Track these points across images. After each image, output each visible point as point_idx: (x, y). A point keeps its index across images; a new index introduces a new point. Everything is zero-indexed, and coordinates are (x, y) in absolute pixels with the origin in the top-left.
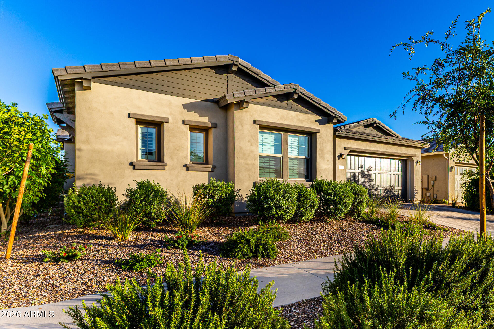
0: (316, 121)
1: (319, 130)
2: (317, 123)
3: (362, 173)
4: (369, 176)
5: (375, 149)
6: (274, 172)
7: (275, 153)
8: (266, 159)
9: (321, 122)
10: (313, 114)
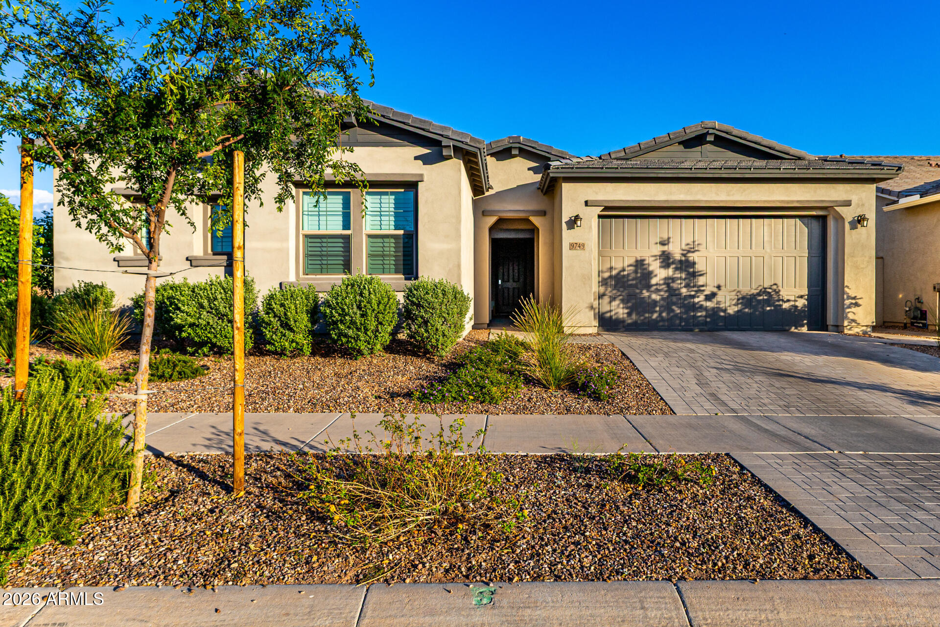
0: (416, 158)
1: (422, 175)
2: (420, 162)
3: (666, 259)
4: (686, 266)
5: (689, 198)
6: (342, 258)
7: (343, 229)
8: (329, 240)
9: (426, 160)
10: (408, 146)
